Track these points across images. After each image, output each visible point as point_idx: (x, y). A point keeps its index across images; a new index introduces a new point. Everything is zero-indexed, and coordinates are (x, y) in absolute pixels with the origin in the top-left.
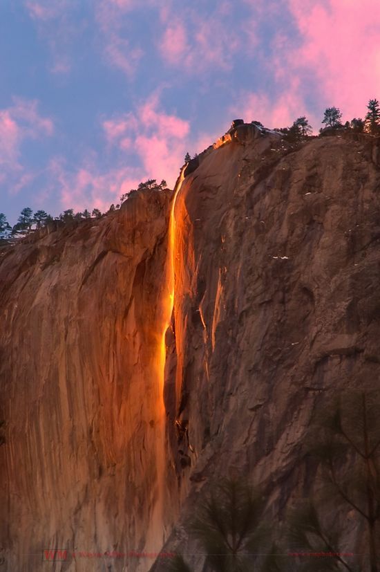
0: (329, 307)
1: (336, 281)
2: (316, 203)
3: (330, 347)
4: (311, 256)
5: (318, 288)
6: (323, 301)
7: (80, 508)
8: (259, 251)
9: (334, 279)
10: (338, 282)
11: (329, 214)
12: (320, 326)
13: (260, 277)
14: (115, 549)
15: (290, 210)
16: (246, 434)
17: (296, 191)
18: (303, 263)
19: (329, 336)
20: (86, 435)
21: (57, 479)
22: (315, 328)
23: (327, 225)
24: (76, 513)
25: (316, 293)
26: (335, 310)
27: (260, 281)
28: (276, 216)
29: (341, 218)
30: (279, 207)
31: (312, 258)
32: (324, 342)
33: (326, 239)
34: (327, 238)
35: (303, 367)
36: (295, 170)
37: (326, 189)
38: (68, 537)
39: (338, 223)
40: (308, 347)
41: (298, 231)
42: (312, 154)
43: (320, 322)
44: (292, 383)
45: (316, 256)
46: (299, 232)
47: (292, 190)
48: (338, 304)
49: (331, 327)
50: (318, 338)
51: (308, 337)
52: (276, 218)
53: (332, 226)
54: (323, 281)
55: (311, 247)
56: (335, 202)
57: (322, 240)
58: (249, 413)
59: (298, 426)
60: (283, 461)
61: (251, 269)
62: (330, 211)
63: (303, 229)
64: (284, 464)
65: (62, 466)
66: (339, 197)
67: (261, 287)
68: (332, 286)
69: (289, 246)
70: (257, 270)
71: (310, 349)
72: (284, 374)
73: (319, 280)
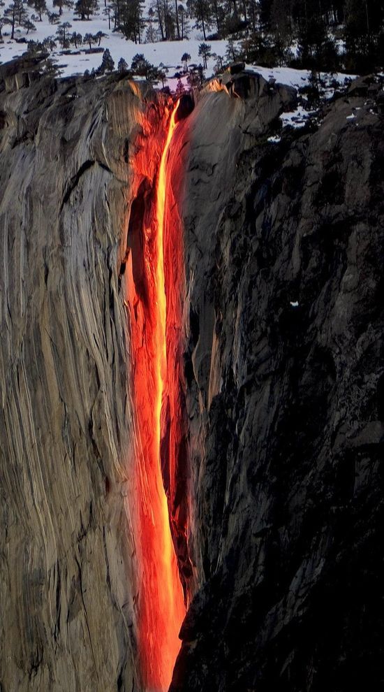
0: (354, 383)
1: (363, 342)
2: (337, 220)
3: (357, 442)
4: (331, 303)
5: (340, 353)
6: (347, 373)
7: (85, 534)
8: (262, 293)
9: (361, 339)
10: (366, 345)
11: (353, 238)
12: (343, 410)
13: (264, 334)
14: (136, 602)
15: (302, 229)
16: (250, 572)
17: (309, 200)
18: (319, 314)
19: (356, 425)
20: (84, 430)
21: (51, 484)
22: (338, 413)
23: (352, 256)
24: (80, 540)
25: (337, 361)
26: (363, 386)
27: (265, 342)
28: (284, 237)
29: (369, 244)
30: (288, 224)
31: (332, 307)
32: (348, 435)
33: (349, 278)
34: (351, 276)
35: (321, 472)
36: (309, 165)
37: (349, 199)
38: (73, 572)
39: (366, 253)
40: (327, 442)
41: (313, 263)
42: (330, 141)
43: (343, 405)
44: (308, 497)
45: (337, 303)
46: (315, 264)
47: (304, 196)
48: (366, 378)
49: (358, 412)
50: (342, 430)
51: (329, 427)
52: (284, 241)
53: (357, 257)
54: (346, 343)
55: (329, 289)
56: (362, 219)
57: (345, 278)
58: (253, 539)
59: (318, 557)
60: (299, 609)
61: (252, 321)
62: (355, 233)
63: (321, 260)
64: (301, 613)
65: (55, 469)
66: (366, 212)
67: (266, 350)
68: (359, 351)
69: (302, 286)
70: (260, 323)
71: (332, 445)
72: (298, 483)
73: (342, 342)
